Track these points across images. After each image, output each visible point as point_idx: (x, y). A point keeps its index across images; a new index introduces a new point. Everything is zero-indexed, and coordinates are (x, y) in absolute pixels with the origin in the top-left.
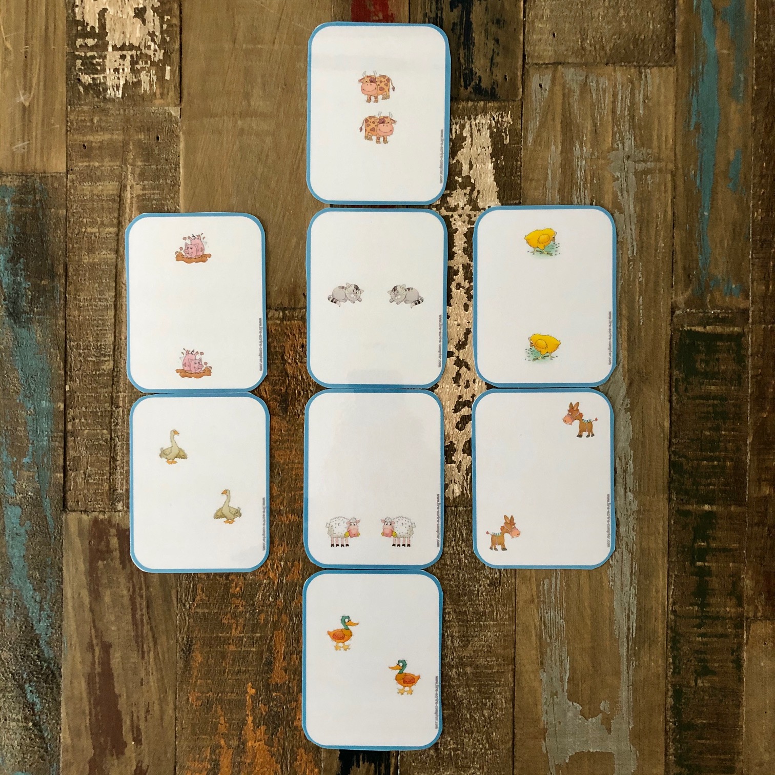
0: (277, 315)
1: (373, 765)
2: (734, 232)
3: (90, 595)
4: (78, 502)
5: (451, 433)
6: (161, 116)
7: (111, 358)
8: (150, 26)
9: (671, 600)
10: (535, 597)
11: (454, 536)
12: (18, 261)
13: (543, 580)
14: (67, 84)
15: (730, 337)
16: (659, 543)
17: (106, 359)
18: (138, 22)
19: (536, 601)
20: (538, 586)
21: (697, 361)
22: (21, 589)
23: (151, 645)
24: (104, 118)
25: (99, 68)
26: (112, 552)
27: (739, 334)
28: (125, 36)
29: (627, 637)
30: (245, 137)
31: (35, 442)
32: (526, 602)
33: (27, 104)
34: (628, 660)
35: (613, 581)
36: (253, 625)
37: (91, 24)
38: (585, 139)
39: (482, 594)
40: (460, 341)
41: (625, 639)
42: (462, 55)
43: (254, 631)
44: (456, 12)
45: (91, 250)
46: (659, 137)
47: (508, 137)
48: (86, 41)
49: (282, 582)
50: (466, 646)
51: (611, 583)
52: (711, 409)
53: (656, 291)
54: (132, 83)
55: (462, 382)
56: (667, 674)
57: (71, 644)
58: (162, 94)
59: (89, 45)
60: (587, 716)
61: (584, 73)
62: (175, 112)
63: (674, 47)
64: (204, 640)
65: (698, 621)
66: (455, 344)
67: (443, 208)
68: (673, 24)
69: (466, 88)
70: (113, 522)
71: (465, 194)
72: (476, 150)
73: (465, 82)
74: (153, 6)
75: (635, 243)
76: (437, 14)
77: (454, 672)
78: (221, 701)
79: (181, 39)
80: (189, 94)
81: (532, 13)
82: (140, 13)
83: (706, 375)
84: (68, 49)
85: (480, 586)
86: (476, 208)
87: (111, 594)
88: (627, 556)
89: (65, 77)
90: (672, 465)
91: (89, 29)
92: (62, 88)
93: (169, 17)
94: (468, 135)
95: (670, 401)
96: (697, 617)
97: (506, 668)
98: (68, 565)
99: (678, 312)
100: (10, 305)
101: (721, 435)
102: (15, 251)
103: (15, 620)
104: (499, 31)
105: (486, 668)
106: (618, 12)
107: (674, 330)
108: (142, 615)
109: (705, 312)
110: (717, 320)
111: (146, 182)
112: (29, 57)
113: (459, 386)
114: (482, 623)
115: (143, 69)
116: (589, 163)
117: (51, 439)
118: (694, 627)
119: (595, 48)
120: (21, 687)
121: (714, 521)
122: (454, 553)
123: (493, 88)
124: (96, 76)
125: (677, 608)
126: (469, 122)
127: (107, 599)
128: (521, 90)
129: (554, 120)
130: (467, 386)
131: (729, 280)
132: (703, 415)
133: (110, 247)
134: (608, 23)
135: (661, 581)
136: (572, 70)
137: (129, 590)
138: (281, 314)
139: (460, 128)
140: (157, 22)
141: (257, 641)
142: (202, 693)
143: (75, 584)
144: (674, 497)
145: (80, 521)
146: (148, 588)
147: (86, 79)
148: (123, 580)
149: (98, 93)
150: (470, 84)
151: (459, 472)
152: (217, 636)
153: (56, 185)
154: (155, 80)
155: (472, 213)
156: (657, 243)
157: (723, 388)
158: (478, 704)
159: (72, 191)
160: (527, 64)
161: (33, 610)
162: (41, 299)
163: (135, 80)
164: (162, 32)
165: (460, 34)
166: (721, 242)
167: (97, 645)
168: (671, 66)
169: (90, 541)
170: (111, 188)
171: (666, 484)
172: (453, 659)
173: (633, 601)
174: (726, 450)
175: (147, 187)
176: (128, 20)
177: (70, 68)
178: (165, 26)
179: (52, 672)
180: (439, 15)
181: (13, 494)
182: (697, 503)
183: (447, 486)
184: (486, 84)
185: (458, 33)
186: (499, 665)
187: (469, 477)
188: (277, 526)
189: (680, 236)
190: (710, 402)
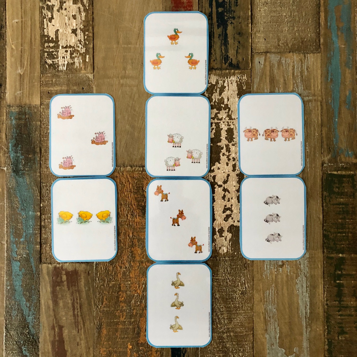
0: (139, 170)
2: (349, 128)
3: (53, 303)
4: (47, 259)
5: (222, 223)
6: (84, 78)
8: (79, 37)
9: (325, 299)
10: (262, 299)
11: (224, 271)
12: (18, 147)
13: (266, 291)
14: (41, 64)
15: (349, 176)
16: (319, 272)
18: (73, 35)
19: (263, 301)
20: (263, 294)
21: (334, 187)
22: (20, 301)
23: (82, 326)
24: (58, 79)
25: (55, 56)
26: (63, 282)
27: (353, 174)
28: (67, 42)
29: (306, 317)
30: (124, 88)
31: (26, 231)
32: (258, 301)
33: (22, 74)
34: (306, 328)
35: (298, 290)
36: (130, 316)
37: (51, 36)
38: (280, 86)
39: (238, 298)
40: (225, 180)
41: (305, 318)
42: (223, 49)
43: (131, 319)
44: (220, 30)
46: (314, 86)
47: (245, 86)
48: (49, 44)
49: (143, 295)
50: (230, 323)
51: (297, 292)
52: (341, 209)
53: (315, 156)
54: (71, 63)
55: (226, 199)
56: (324, 334)
57: (44, 327)
58: (85, 68)
59: (51, 46)
60: (288, 355)
61: (279, 57)
62: (91, 76)
63: (320, 44)
64: (107, 323)
65: (339, 308)
66: (223, 181)
67: (216, 119)
68: (319, 34)
69: (225, 63)
70: (64, 268)
71: (226, 112)
72: (230, 92)
73: (225, 61)
74: (80, 28)
76: (211, 30)
77: (225, 335)
78: (116, 352)
79: (93, 43)
80: (98, 68)
81: (255, 30)
82: (74, 31)
83: (338, 193)
84: (41, 49)
85: (237, 294)
86: (231, 118)
87: (63, 302)
88: (304, 279)
89: (40, 61)
90: (324, 236)
91: (50, 39)
92: (38, 66)
93: (88, 33)
94: (227, 86)
95: (323, 206)
96: (338, 307)
97: (250, 332)
98: (42, 289)
99: (325, 165)
100: (14, 167)
101: (346, 221)
102: (17, 141)
103: (17, 316)
104: (240, 38)
105: (240, 333)
106: (294, 29)
107: (323, 174)
108: (78, 312)
109: (337, 165)
110: (343, 169)
112: (23, 52)
113: (225, 201)
114: (238, 312)
115: (76, 56)
117: (34, 229)
118: (337, 311)
119: (284, 45)
120: (21, 348)
121: (344, 261)
122: (224, 280)
123: (238, 64)
124: (54, 60)
125: (328, 302)
126: (227, 79)
127: (61, 304)
128: (251, 64)
129: (266, 78)
130: (229, 201)
131: (347, 150)
132: (338, 212)
134: (290, 34)
135: (320, 289)
136: (273, 55)
137: (71, 300)
138: (142, 169)
139: (223, 82)
140: (82, 36)
141: (132, 323)
142: (107, 348)
143: (46, 298)
144: (325, 251)
145: (48, 268)
146: (80, 299)
147: (50, 62)
148: (68, 296)
149: (55, 68)
150: (227, 62)
151: (226, 241)
152: (113, 321)
153: (36, 110)
154: (81, 62)
155: (229, 121)
156: (314, 133)
157: (347, 199)
158: (237, 350)
159: (43, 113)
160: (253, 53)
161: (26, 311)
162: (29, 164)
163: (72, 62)
164: (84, 40)
165: (222, 39)
166: (344, 133)
167: (56, 327)
168: (318, 53)
169: (53, 278)
171: (321, 245)
172: (224, 329)
173: (308, 300)
174: (349, 228)
176: (69, 35)
177: (42, 57)
178: (86, 37)
179: (35, 340)
180: (212, 31)
181: (16, 256)
182: (336, 253)
183: (220, 248)
184: (234, 62)
185: (221, 39)
186: (246, 332)
187: (230, 243)
188: (141, 268)
189: (325, 130)
190: (341, 206)
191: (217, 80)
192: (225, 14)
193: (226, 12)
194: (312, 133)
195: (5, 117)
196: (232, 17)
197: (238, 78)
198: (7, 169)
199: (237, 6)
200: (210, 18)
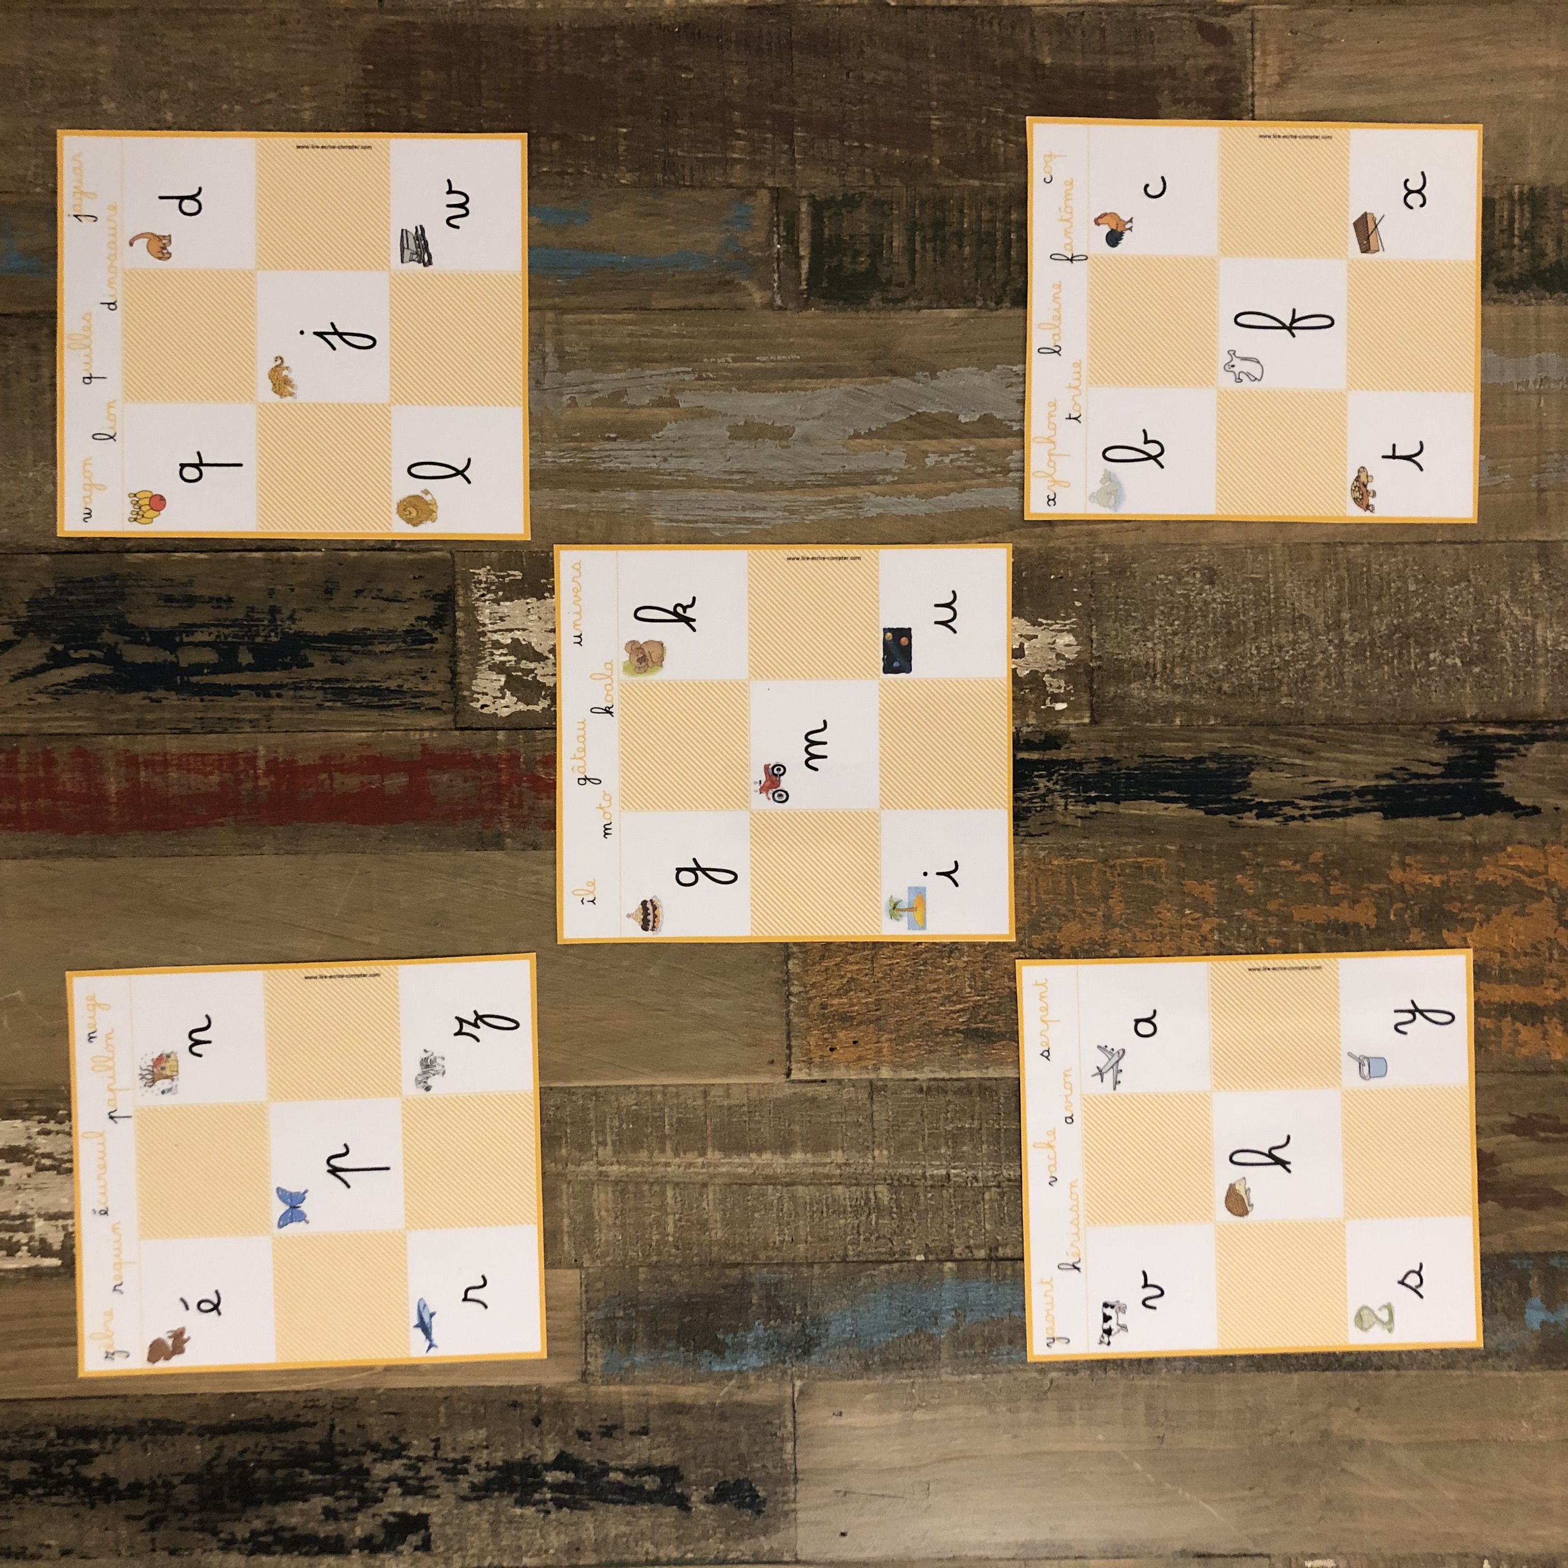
1: (1499, 761)
2: (652, 215)
7: (871, 1189)
11: (1137, 642)
12: (723, 1343)
15: (816, 218)
17: (872, 1196)
21: (854, 270)
27: (809, 205)
39: (1226, 597)
42: (384, 648)
44: (315, 658)
45: (704, 1225)
47: (511, 572)
50: (1308, 620)
52: (929, 246)
53: (748, 335)
69: (434, 641)
72: (532, 622)
73: (424, 642)
75: (674, 370)
76: (318, 688)
77: (1351, 638)
85: (1214, 600)
94: (510, 635)
95: (920, 308)
97: (1341, 556)
99: (779, 301)
100: (793, 1353)
101: (970, 229)
102: (705, 1347)
104: (343, 589)
107: (808, 305)
109: (778, 258)
110: (791, 240)
111: (593, 1141)
114: (1272, 596)
116: (550, 445)
122: (1165, 642)
123: (435, 598)
126: (489, 635)
128: (436, 553)
131: (728, 222)
132: (938, 257)
133: (696, 1195)
139: (498, 649)
150: (428, 634)
151: (1036, 637)
153: (599, 1285)
156: (671, 335)
157: (895, 226)
158: (1399, 600)
159: (609, 1259)
162: (782, 1303)
165: (349, 650)
166: (669, 234)
170: (602, 1197)
172: (1330, 641)
174: (992, 221)
175: (600, 1139)
180: (320, 685)
183: (1059, 656)
184: (428, 609)
185: (347, 654)
186: (1337, 567)
187: (1044, 621)
188: (1127, 921)
189: (659, 300)
190: (918, 247)
191: (491, 668)
192: (259, 640)
193: (252, 637)
194: (669, 342)
195: (625, 1389)
196: (269, 617)
197: (483, 595)
198: (800, 1377)
199: (230, 600)
200: (273, 692)
